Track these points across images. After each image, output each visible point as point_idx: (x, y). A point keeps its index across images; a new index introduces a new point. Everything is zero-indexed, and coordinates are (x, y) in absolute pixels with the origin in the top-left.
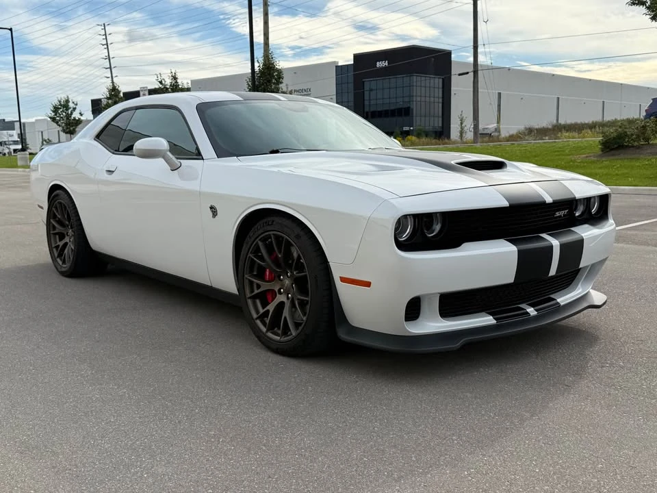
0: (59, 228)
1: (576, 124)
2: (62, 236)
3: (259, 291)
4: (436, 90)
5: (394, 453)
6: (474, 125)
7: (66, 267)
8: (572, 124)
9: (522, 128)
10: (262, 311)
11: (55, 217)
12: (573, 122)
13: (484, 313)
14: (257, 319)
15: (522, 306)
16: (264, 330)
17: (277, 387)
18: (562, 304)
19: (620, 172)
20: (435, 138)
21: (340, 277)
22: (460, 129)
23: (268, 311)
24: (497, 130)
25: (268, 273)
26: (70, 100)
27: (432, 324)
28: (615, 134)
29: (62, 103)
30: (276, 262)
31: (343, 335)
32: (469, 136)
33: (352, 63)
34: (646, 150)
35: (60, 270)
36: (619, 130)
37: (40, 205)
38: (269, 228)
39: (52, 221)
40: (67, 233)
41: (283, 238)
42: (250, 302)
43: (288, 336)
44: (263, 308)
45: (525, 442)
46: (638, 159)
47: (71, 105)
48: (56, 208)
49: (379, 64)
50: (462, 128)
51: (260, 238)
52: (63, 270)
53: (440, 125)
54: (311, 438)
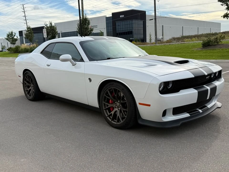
0: (27, 84)
1: (189, 36)
2: (29, 87)
3: (108, 107)
4: (141, 25)
5: (168, 164)
6: (155, 37)
7: (31, 97)
8: (188, 36)
9: (171, 37)
10: (109, 114)
11: (26, 80)
12: (188, 35)
13: (185, 113)
14: (107, 116)
15: (197, 109)
16: (110, 120)
17: (120, 141)
18: (209, 108)
19: (210, 55)
20: (142, 42)
21: (139, 103)
22: (150, 39)
23: (112, 114)
24: (163, 38)
25: (110, 101)
26: (13, 33)
27: (170, 118)
28: (207, 41)
29: (10, 33)
30: (114, 97)
31: (140, 122)
32: (153, 41)
33: (111, 16)
34: (218, 46)
35: (29, 99)
36: (209, 39)
37: (19, 75)
38: (112, 86)
39: (25, 81)
40: (31, 86)
41: (117, 89)
42: (104, 111)
43: (119, 122)
44: (109, 113)
45: (209, 158)
46: (215, 50)
47: (14, 34)
48: (26, 77)
49: (121, 16)
50: (150, 38)
51: (108, 89)
52: (30, 98)
53: (143, 37)
54: (139, 160)
